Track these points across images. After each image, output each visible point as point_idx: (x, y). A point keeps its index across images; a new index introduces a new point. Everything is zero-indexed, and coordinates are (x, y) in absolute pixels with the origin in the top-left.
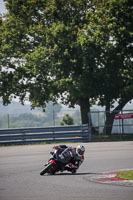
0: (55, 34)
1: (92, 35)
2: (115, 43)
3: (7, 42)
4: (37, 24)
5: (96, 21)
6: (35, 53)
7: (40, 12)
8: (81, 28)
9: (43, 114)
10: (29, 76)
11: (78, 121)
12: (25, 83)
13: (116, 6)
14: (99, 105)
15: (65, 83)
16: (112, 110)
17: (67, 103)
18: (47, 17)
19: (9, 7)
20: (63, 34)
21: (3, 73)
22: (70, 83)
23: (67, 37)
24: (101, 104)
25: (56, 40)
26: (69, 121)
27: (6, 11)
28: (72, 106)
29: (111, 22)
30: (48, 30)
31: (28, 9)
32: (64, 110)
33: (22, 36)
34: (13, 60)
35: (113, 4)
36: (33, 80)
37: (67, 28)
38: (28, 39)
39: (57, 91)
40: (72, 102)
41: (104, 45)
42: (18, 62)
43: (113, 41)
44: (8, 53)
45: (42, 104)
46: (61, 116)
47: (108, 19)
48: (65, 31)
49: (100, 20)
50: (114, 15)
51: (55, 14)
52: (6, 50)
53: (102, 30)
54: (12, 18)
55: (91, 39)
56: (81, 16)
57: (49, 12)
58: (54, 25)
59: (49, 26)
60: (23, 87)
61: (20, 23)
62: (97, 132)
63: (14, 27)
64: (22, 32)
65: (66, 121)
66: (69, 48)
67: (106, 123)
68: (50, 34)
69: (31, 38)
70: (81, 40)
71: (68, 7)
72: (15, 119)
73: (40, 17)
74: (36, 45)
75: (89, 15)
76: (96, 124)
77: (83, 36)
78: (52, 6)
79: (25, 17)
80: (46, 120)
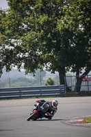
0: (41, 23)
1: (67, 24)
2: (82, 29)
3: (9, 29)
4: (29, 16)
5: (70, 14)
6: (28, 36)
7: (31, 8)
8: (59, 19)
9: (33, 78)
10: (24, 52)
11: (57, 83)
12: (21, 56)
13: (84, 4)
14: (72, 71)
15: (48, 57)
16: (80, 75)
17: (50, 70)
18: (36, 12)
19: (10, 5)
20: (47, 23)
21: (6, 50)
22: (52, 57)
23: (50, 25)
24: (73, 71)
25: (42, 27)
26: (51, 83)
27: (8, 8)
28: (53, 72)
29: (80, 15)
30: (37, 20)
31: (23, 6)
32: (48, 75)
33: (19, 25)
34: (13, 40)
35: (82, 2)
36: (27, 55)
37: (50, 19)
38: (23, 26)
39: (43, 62)
40: (53, 69)
41: (75, 30)
42: (16, 42)
43: (81, 28)
44: (10, 36)
45: (33, 71)
46: (46, 79)
47: (78, 13)
48: (48, 21)
49: (72, 13)
50: (82, 10)
51: (42, 9)
52: (8, 34)
53: (74, 20)
54: (12, 12)
55: (66, 26)
56: (59, 10)
57: (38, 8)
58: (41, 17)
59: (38, 18)
60: (20, 59)
61: (18, 15)
62: (71, 90)
63: (14, 18)
64: (19, 21)
65: (49, 83)
66: (52, 33)
67: (77, 84)
68: (38, 23)
69: (25, 26)
70: (59, 27)
71: (51, 4)
72: (14, 81)
73: (31, 11)
74: (29, 30)
75: (65, 10)
76: (69, 84)
77: (61, 25)
78: (39, 4)
79: (21, 11)
80: (35, 82)
